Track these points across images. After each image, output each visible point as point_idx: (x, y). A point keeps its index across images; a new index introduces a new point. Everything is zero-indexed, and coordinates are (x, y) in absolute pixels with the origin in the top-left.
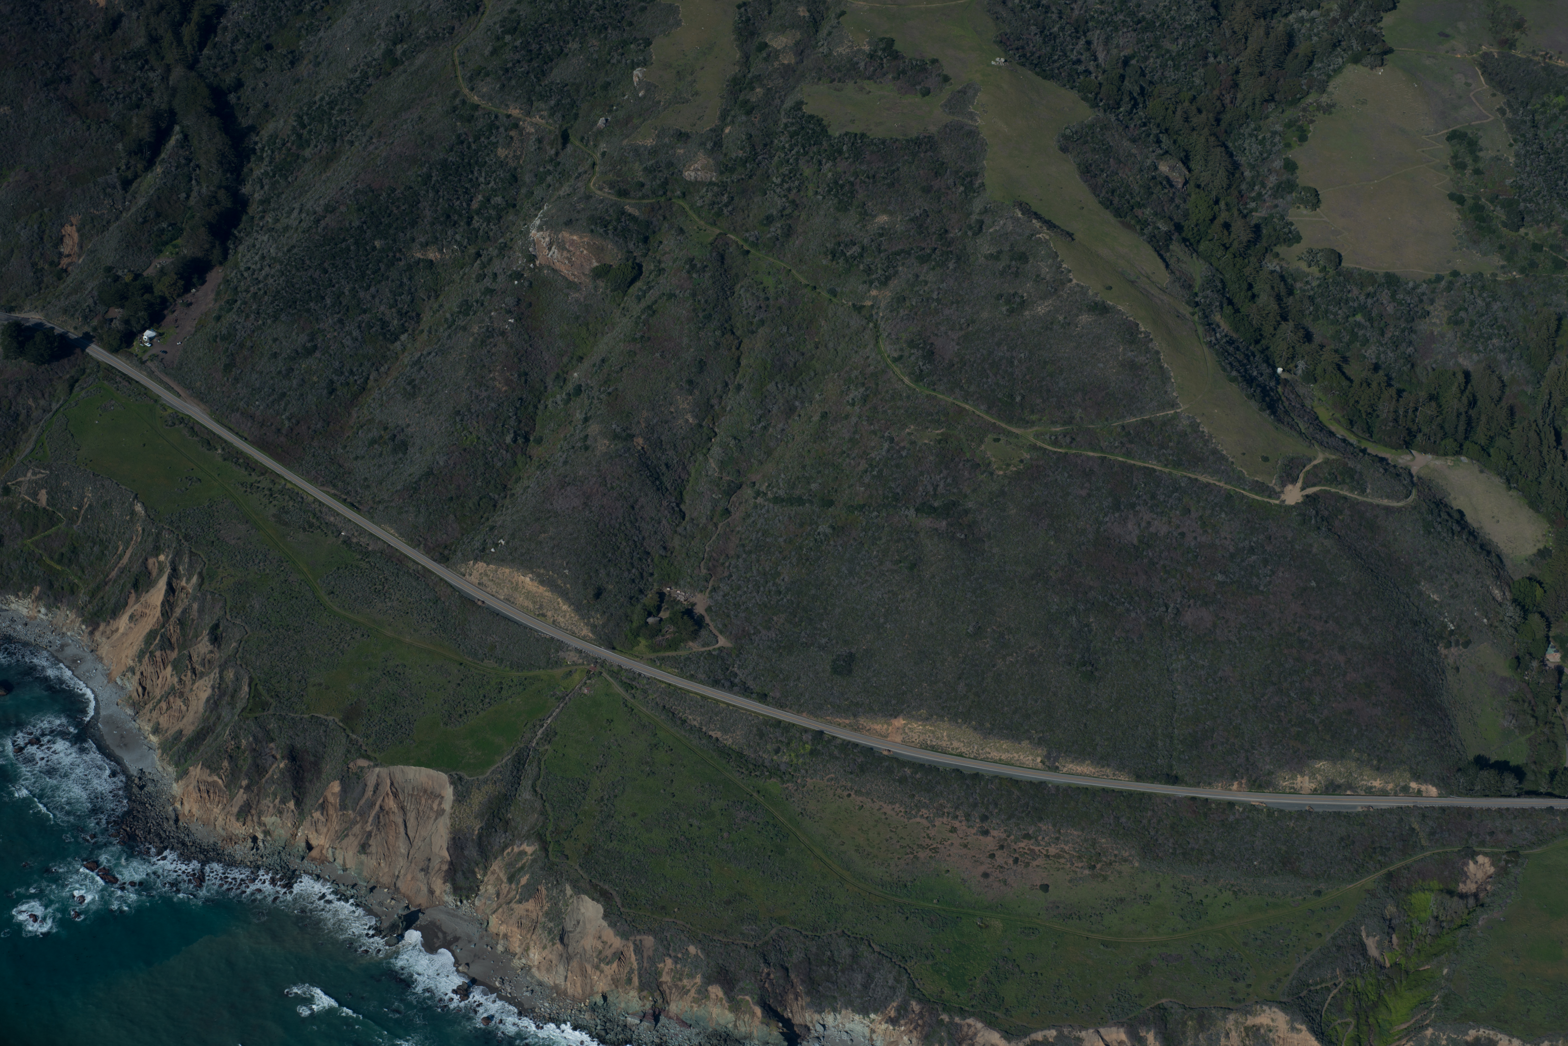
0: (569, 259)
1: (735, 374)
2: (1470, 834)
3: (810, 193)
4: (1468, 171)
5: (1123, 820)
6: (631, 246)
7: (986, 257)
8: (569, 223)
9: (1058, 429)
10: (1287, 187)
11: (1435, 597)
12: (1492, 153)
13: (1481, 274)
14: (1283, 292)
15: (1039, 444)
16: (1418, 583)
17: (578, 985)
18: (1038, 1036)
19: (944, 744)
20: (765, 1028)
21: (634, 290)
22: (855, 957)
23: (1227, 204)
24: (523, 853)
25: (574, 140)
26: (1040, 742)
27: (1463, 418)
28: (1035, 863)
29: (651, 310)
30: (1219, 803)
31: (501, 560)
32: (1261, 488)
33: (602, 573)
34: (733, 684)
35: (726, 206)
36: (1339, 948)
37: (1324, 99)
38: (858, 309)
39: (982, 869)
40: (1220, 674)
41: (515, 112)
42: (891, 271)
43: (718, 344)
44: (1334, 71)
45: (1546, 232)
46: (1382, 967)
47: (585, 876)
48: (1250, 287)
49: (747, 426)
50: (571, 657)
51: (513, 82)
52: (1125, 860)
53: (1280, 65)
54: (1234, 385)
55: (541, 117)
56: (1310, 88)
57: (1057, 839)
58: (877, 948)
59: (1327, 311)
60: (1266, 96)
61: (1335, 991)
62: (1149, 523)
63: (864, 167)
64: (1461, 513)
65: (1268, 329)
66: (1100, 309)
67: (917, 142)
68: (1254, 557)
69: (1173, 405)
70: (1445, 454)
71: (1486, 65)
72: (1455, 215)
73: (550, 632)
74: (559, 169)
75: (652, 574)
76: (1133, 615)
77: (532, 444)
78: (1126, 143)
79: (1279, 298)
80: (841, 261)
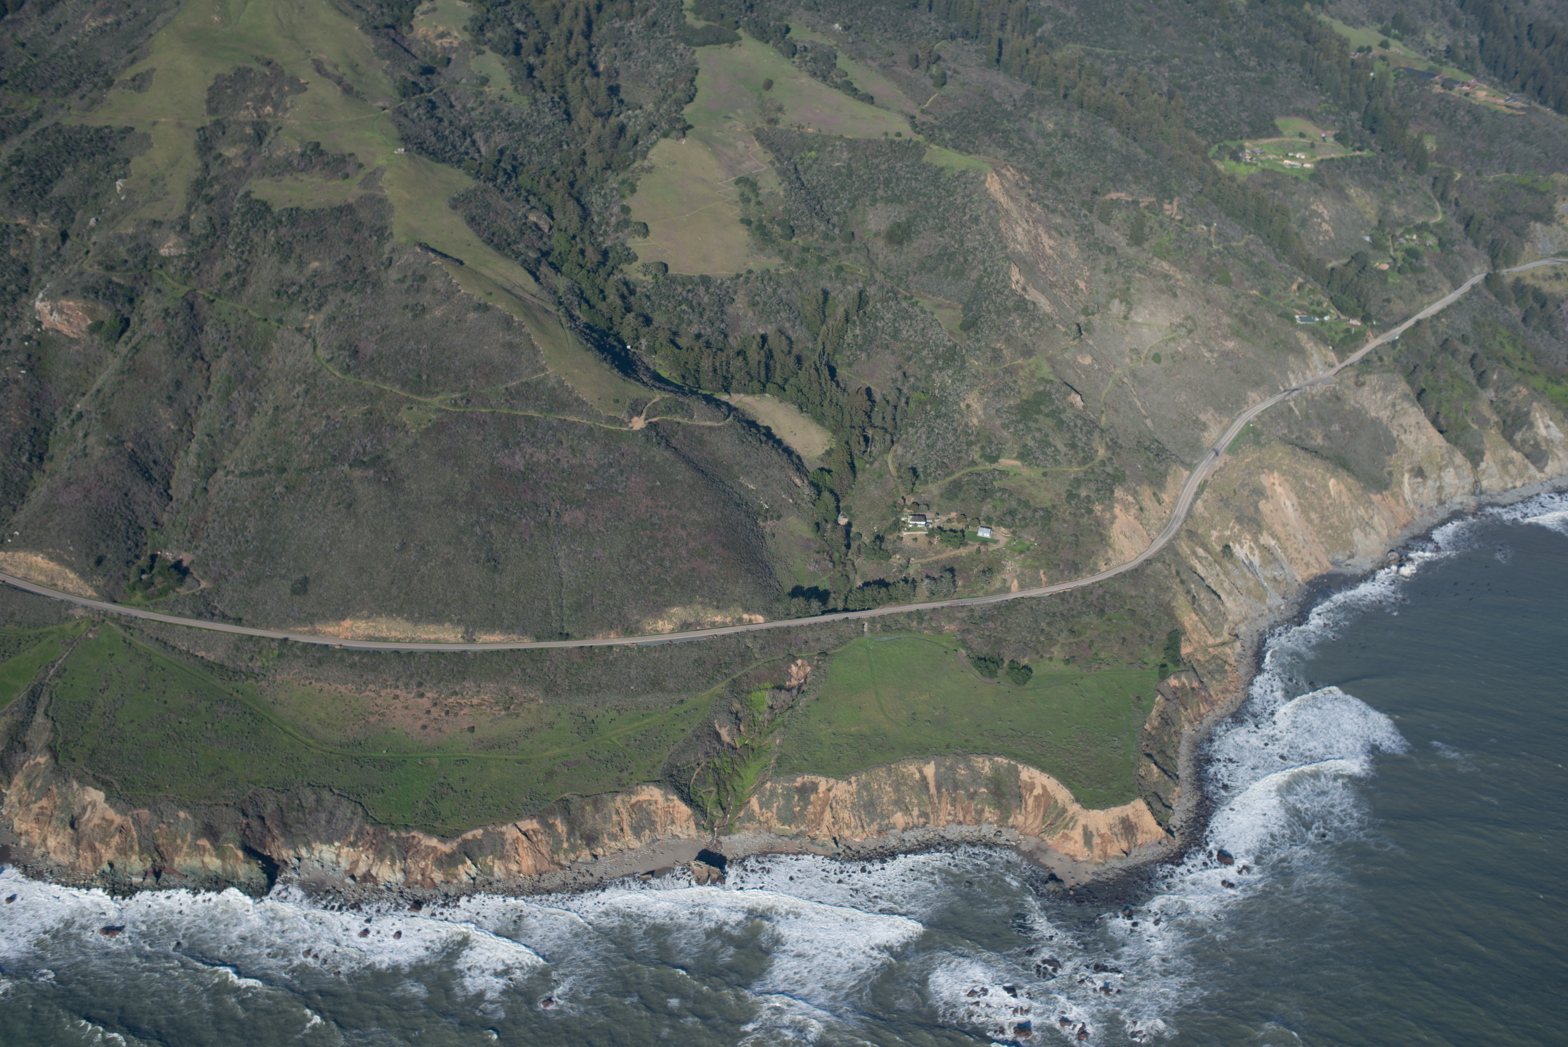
0: (68, 321)
1: (207, 389)
2: (790, 645)
3: (260, 253)
4: (752, 204)
5: (529, 671)
6: (119, 306)
7: (395, 282)
8: (66, 293)
9: (457, 395)
10: (625, 223)
11: (751, 487)
12: (767, 190)
13: (768, 271)
14: (626, 293)
15: (443, 407)
16: (738, 478)
17: (89, 859)
18: (469, 835)
19: (384, 635)
20: (247, 866)
21: (123, 339)
22: (319, 801)
23: (581, 239)
24: (39, 763)
25: (73, 238)
26: (460, 622)
27: (762, 365)
28: (462, 713)
29: (136, 349)
30: (600, 648)
31: (16, 547)
32: (613, 420)
33: (102, 546)
34: (213, 615)
35: (194, 269)
36: (698, 737)
37: (646, 163)
38: (300, 330)
39: (421, 723)
40: (594, 555)
41: (23, 222)
42: (323, 300)
43: (190, 368)
44: (652, 144)
45: (810, 239)
46: (734, 748)
47: (90, 772)
48: (602, 291)
49: (217, 426)
50: (78, 613)
51: (20, 200)
52: (533, 700)
53: (615, 146)
54: (590, 353)
55: (45, 224)
56: (635, 156)
57: (479, 692)
58: (336, 791)
59: (660, 305)
60: (604, 165)
61: (699, 769)
62: (532, 455)
63: (299, 231)
64: (767, 429)
65: (616, 319)
66: (483, 308)
67: (340, 210)
68: (612, 470)
69: (543, 369)
70: (754, 393)
71: (759, 135)
72: (746, 233)
73: (59, 596)
74: (61, 259)
75: (146, 544)
76: (524, 521)
77: (46, 461)
78: (502, 202)
79: (623, 297)
80: (285, 298)
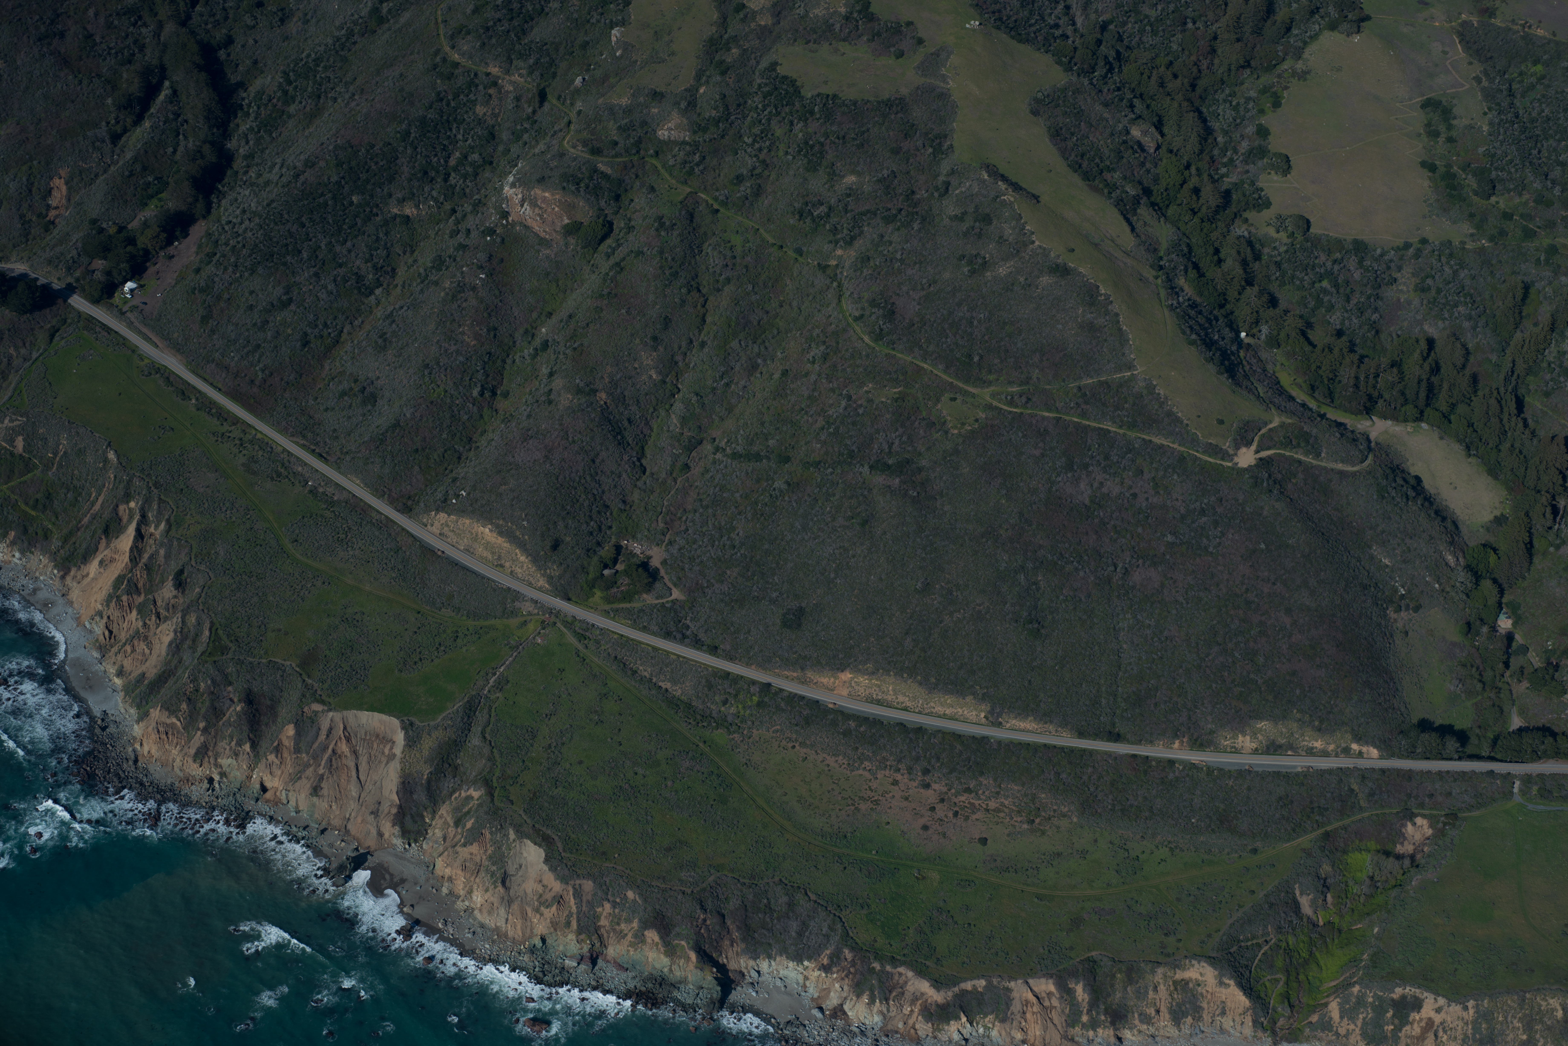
0: (541, 216)
1: (700, 331)
2: (1409, 796)
3: (781, 153)
4: (1442, 139)
5: (1064, 776)
6: (602, 203)
7: (951, 218)
8: (541, 180)
9: (1015, 389)
10: (1259, 152)
11: (1387, 561)
12: (1465, 122)
13: (1450, 242)
14: (1250, 257)
15: (995, 403)
16: (1370, 547)
17: (519, 927)
18: (968, 986)
19: (889, 698)
20: (699, 973)
21: (603, 247)
22: (791, 905)
23: (1198, 169)
24: (470, 798)
25: (552, 99)
26: (984, 698)
27: (1424, 384)
28: (974, 817)
29: (619, 267)
30: (1159, 761)
31: (461, 511)
32: (1214, 450)
33: (561, 525)
34: (684, 637)
35: (698, 165)
36: (1271, 905)
37: (1300, 66)
38: (823, 268)
39: (922, 821)
40: (1166, 633)
41: (495, 70)
42: (856, 231)
43: (683, 302)
44: (1311, 37)
45: (1517, 200)
46: (1315, 925)
47: (529, 821)
48: (1217, 251)
49: (709, 382)
50: (527, 607)
51: (494, 41)
52: (1064, 816)
53: (1258, 31)
54: (1193, 348)
55: (520, 75)
56: (1286, 54)
57: (998, 793)
58: (813, 897)
59: (1293, 277)
60: (1242, 62)
61: (1266, 948)
62: (1101, 484)
63: (834, 128)
64: (1418, 479)
65: (1232, 294)
66: (1061, 271)
67: (889, 104)
68: (1204, 519)
69: (1130, 367)
70: (1406, 421)
71: (1465, 34)
72: (1426, 183)
73: (507, 582)
74: (536, 127)
75: (610, 527)
76: (1082, 574)
77: (499, 398)
78: (1098, 108)
79: (1244, 263)
80: (808, 220)
